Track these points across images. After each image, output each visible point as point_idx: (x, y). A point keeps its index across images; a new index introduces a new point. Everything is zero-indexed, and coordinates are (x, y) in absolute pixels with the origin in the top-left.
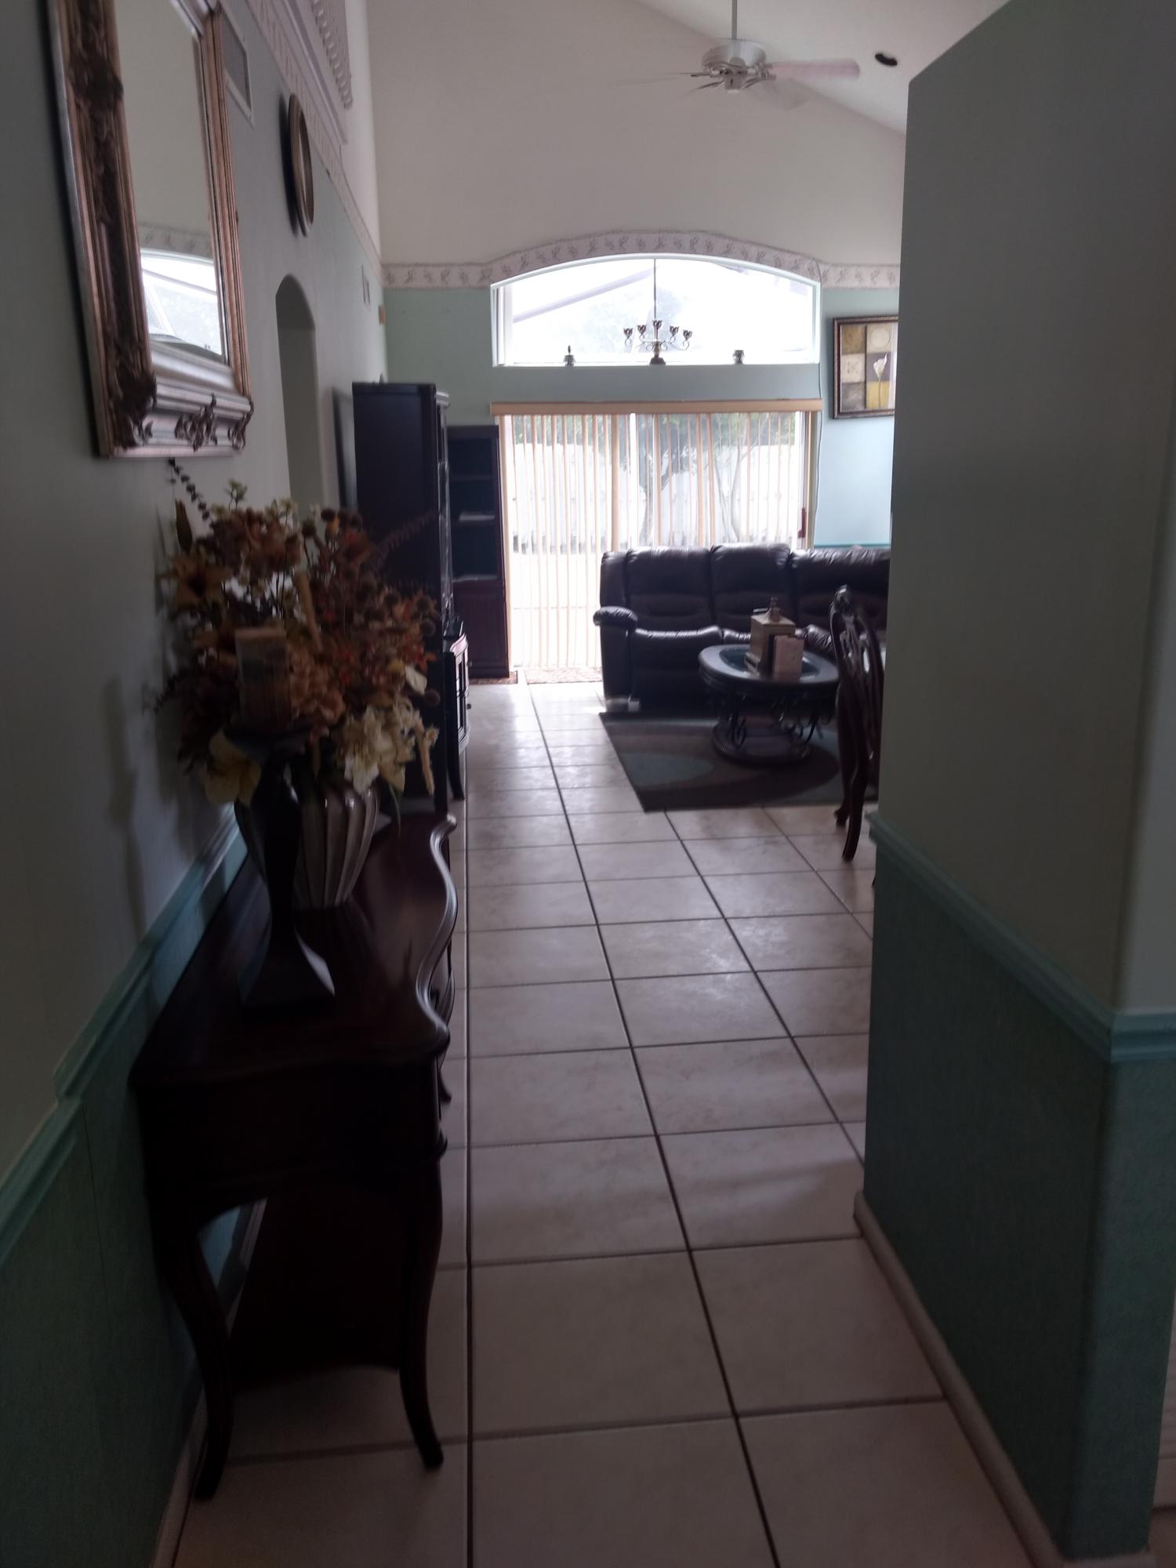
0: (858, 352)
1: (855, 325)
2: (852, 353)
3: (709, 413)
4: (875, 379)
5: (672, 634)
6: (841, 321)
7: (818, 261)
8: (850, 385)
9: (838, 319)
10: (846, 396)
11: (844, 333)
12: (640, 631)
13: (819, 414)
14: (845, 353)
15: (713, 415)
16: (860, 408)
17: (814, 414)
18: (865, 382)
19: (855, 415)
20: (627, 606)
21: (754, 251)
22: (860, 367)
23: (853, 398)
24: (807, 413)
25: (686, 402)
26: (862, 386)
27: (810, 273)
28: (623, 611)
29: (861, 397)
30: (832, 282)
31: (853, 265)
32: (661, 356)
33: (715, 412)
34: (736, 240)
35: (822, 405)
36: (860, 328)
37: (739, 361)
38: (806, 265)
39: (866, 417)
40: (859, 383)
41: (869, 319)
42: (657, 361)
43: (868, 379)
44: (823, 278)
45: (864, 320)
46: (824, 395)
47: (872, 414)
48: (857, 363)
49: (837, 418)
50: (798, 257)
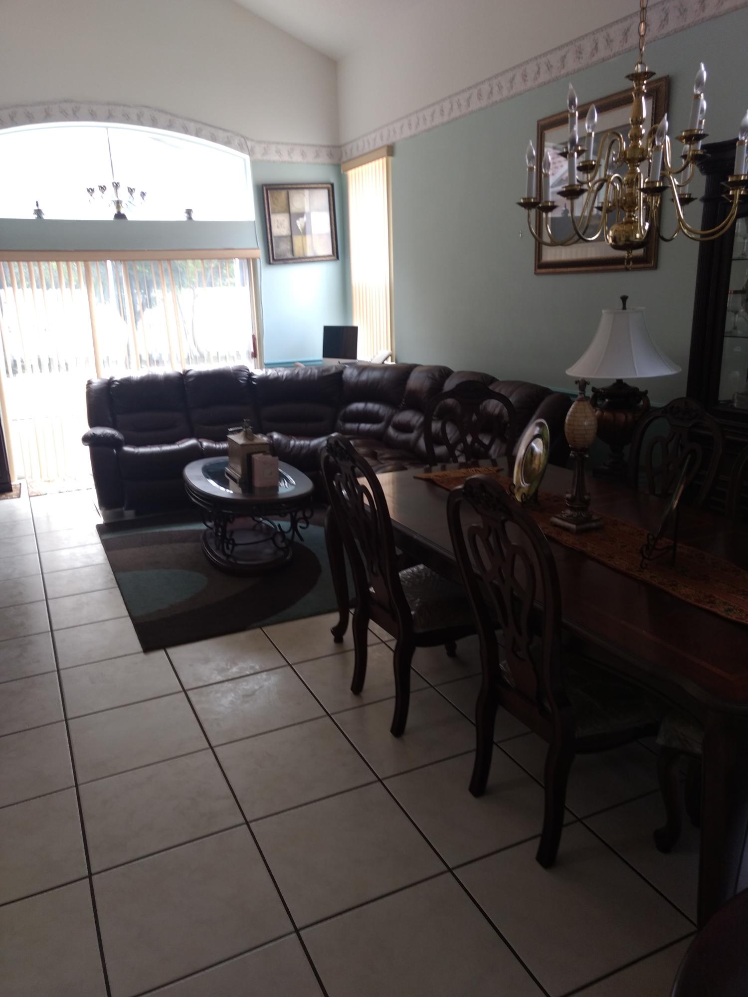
0: (283, 212)
1: (279, 191)
2: (279, 212)
3: (169, 260)
4: (299, 233)
5: (156, 449)
6: (268, 187)
7: (246, 138)
8: (280, 238)
9: (266, 185)
10: (278, 247)
11: (272, 197)
12: (127, 449)
13: (258, 261)
14: (274, 212)
15: (172, 262)
16: (290, 256)
17: (254, 260)
18: (291, 237)
19: (286, 261)
20: (114, 427)
21: (192, 126)
22: (286, 223)
23: (282, 248)
24: (248, 260)
25: (148, 251)
26: (289, 239)
27: (241, 148)
28: (109, 431)
29: (289, 247)
30: (259, 156)
31: (273, 143)
32: (122, 211)
33: (173, 260)
34: (176, 116)
35: (260, 253)
36: (284, 193)
37: (190, 218)
38: (236, 141)
39: (294, 263)
40: (286, 237)
41: (290, 186)
42: (120, 216)
43: (293, 233)
44: (251, 152)
45: (286, 186)
46: (261, 245)
47: (299, 261)
48: (284, 220)
49: (273, 264)
50: (229, 134)
